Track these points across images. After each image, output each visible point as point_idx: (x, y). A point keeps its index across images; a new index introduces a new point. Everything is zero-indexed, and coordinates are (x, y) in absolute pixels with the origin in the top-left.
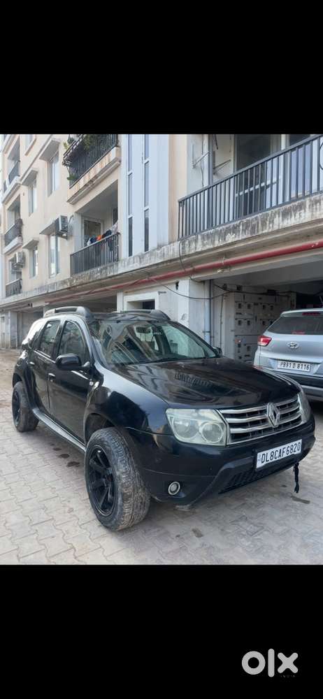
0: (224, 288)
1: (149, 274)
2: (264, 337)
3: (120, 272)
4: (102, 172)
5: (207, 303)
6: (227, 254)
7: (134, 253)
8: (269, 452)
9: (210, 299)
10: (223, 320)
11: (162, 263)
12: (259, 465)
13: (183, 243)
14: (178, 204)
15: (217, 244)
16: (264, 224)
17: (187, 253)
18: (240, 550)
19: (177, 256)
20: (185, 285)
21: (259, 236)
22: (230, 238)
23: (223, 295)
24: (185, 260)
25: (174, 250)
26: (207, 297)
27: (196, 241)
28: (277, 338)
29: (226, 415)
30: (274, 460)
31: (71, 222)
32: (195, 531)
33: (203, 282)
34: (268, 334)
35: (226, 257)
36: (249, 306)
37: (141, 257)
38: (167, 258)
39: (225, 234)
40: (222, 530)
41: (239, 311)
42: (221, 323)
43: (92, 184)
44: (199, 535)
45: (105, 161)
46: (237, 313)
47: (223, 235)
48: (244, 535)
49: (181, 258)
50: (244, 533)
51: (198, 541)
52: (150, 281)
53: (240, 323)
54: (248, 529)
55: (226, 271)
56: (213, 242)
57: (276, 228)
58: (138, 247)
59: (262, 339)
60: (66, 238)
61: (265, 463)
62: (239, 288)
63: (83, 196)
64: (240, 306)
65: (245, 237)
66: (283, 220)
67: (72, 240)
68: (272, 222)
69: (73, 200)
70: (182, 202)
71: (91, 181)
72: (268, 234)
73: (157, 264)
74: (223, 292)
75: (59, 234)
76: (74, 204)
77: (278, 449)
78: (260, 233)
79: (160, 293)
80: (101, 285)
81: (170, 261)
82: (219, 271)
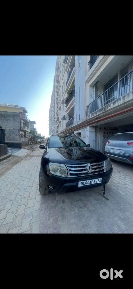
0: (100, 128)
1: (80, 126)
2: (108, 141)
3: (74, 126)
4: (71, 103)
5: (94, 133)
6: (98, 118)
7: (77, 121)
8: (85, 182)
9: (95, 131)
10: (100, 137)
11: (82, 123)
12: (80, 185)
13: (87, 117)
14: (86, 107)
15: (95, 115)
16: (107, 107)
17: (88, 119)
18: (73, 213)
19: (85, 120)
20: (88, 128)
21: (106, 111)
22: (98, 113)
23: (100, 130)
24: (87, 121)
25: (84, 119)
26: (94, 131)
27: (90, 116)
28: (111, 142)
29: (68, 167)
30: (87, 184)
31: (66, 116)
32: (63, 200)
33: (93, 127)
34: (109, 141)
35: (98, 119)
36: (108, 133)
37: (78, 122)
38: (83, 121)
39: (97, 112)
40: (72, 203)
41: (104, 134)
42: (99, 138)
43: (70, 107)
44: (63, 202)
45: (72, 101)
46: (104, 135)
47: (96, 113)
48: (77, 207)
49: (86, 121)
50: (78, 206)
51: (62, 205)
52: (80, 128)
53: (104, 138)
54: (80, 205)
55: (98, 123)
56: (94, 115)
57: (111, 108)
58: (78, 120)
59: (108, 142)
60: (65, 120)
61: (83, 185)
62: (105, 128)
63: (68, 110)
64: (105, 133)
65: (102, 112)
66: (113, 105)
67: (66, 120)
68: (110, 106)
69: (66, 111)
70: (88, 106)
71: (69, 106)
72: (109, 110)
73: (81, 123)
74: (99, 129)
75: (64, 119)
76: (67, 112)
77: (89, 181)
78: (107, 110)
79: (82, 130)
80: (71, 130)
81: (84, 122)
82: (96, 123)
